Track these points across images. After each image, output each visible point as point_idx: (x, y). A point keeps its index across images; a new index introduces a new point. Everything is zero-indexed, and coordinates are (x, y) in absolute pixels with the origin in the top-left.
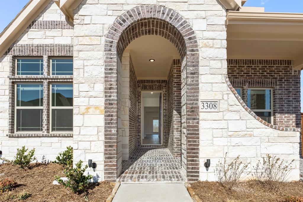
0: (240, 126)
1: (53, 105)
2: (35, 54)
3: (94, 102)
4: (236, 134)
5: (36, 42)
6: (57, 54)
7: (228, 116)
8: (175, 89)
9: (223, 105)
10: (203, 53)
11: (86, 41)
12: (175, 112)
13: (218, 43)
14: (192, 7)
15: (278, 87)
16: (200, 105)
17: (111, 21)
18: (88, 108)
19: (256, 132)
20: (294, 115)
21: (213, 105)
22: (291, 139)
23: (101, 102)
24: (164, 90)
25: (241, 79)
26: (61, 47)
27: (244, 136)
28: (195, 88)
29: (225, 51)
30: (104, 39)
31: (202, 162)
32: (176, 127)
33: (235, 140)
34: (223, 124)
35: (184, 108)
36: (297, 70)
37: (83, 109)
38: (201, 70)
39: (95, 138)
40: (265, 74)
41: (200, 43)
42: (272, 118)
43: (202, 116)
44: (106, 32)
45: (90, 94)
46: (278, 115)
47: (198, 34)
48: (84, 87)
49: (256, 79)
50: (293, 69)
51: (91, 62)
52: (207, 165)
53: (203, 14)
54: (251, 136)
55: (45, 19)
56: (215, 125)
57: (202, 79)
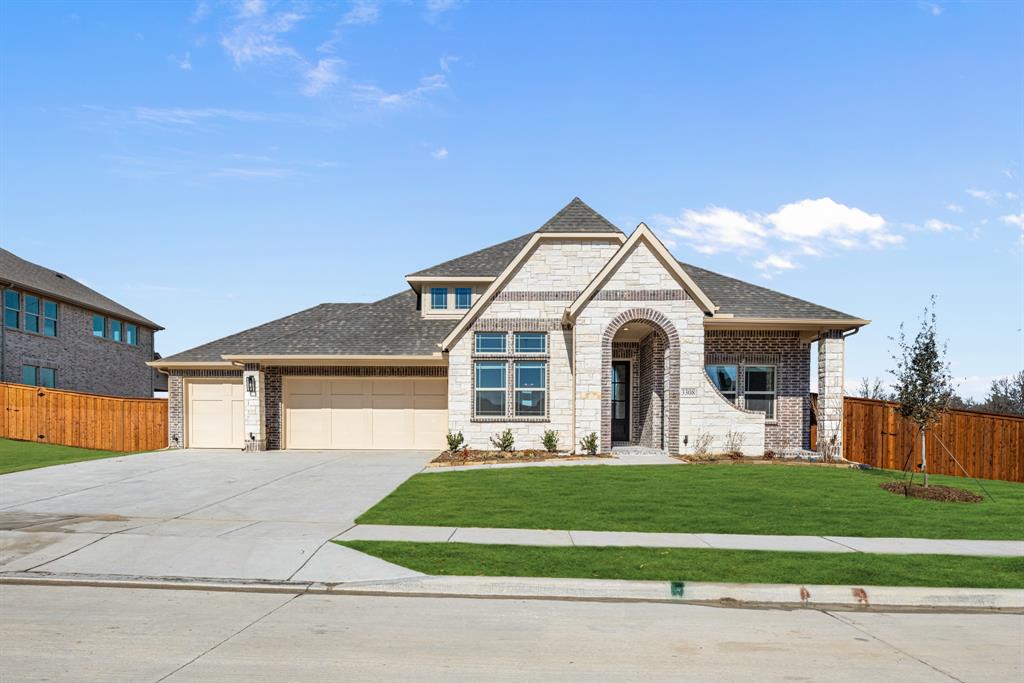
0: (714, 409)
1: (517, 387)
2: (499, 329)
3: (593, 389)
4: (710, 416)
5: (501, 316)
6: (523, 329)
7: (704, 400)
8: (655, 366)
9: (700, 392)
10: (684, 348)
11: (586, 338)
12: (655, 395)
13: (696, 340)
14: (675, 310)
15: (782, 364)
16: (681, 392)
17: (607, 321)
18: (588, 394)
19: (728, 414)
20: (801, 399)
21: (691, 391)
22: (758, 421)
23: (598, 389)
24: (635, 358)
25: (737, 355)
26: (529, 322)
27: (717, 417)
28: (676, 378)
29: (703, 346)
30: (601, 337)
31: (681, 439)
32: (655, 412)
33: (710, 421)
34: (700, 408)
35: (667, 393)
36: (806, 343)
37: (584, 395)
38: (682, 362)
39: (593, 419)
40: (767, 347)
41: (681, 340)
42: (775, 401)
43: (682, 401)
44: (603, 331)
45: (589, 382)
46: (781, 398)
47: (680, 332)
48: (585, 377)
49: (755, 354)
50: (802, 342)
51: (591, 356)
52: (686, 442)
53: (684, 316)
54: (723, 417)
55: (510, 290)
56: (693, 408)
57: (683, 370)
